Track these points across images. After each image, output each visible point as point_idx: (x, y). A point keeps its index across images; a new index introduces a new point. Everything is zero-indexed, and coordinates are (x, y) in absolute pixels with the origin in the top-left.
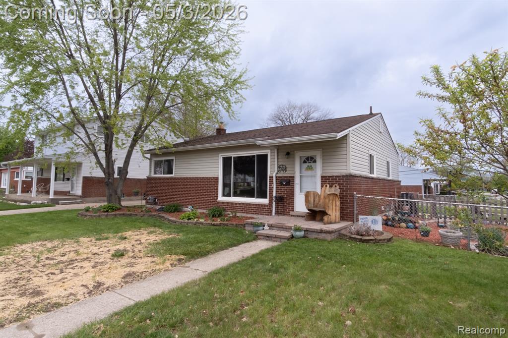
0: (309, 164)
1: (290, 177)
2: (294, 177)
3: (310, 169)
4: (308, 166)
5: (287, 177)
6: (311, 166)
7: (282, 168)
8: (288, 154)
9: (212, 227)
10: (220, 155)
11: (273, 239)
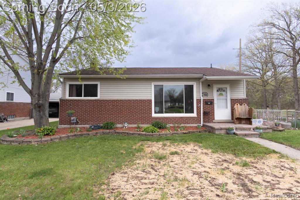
0: (221, 92)
1: (211, 99)
2: (214, 99)
3: (221, 95)
4: (220, 93)
5: (210, 99)
6: (222, 93)
7: (205, 94)
8: (209, 85)
9: (184, 134)
10: (152, 83)
11: (249, 136)
